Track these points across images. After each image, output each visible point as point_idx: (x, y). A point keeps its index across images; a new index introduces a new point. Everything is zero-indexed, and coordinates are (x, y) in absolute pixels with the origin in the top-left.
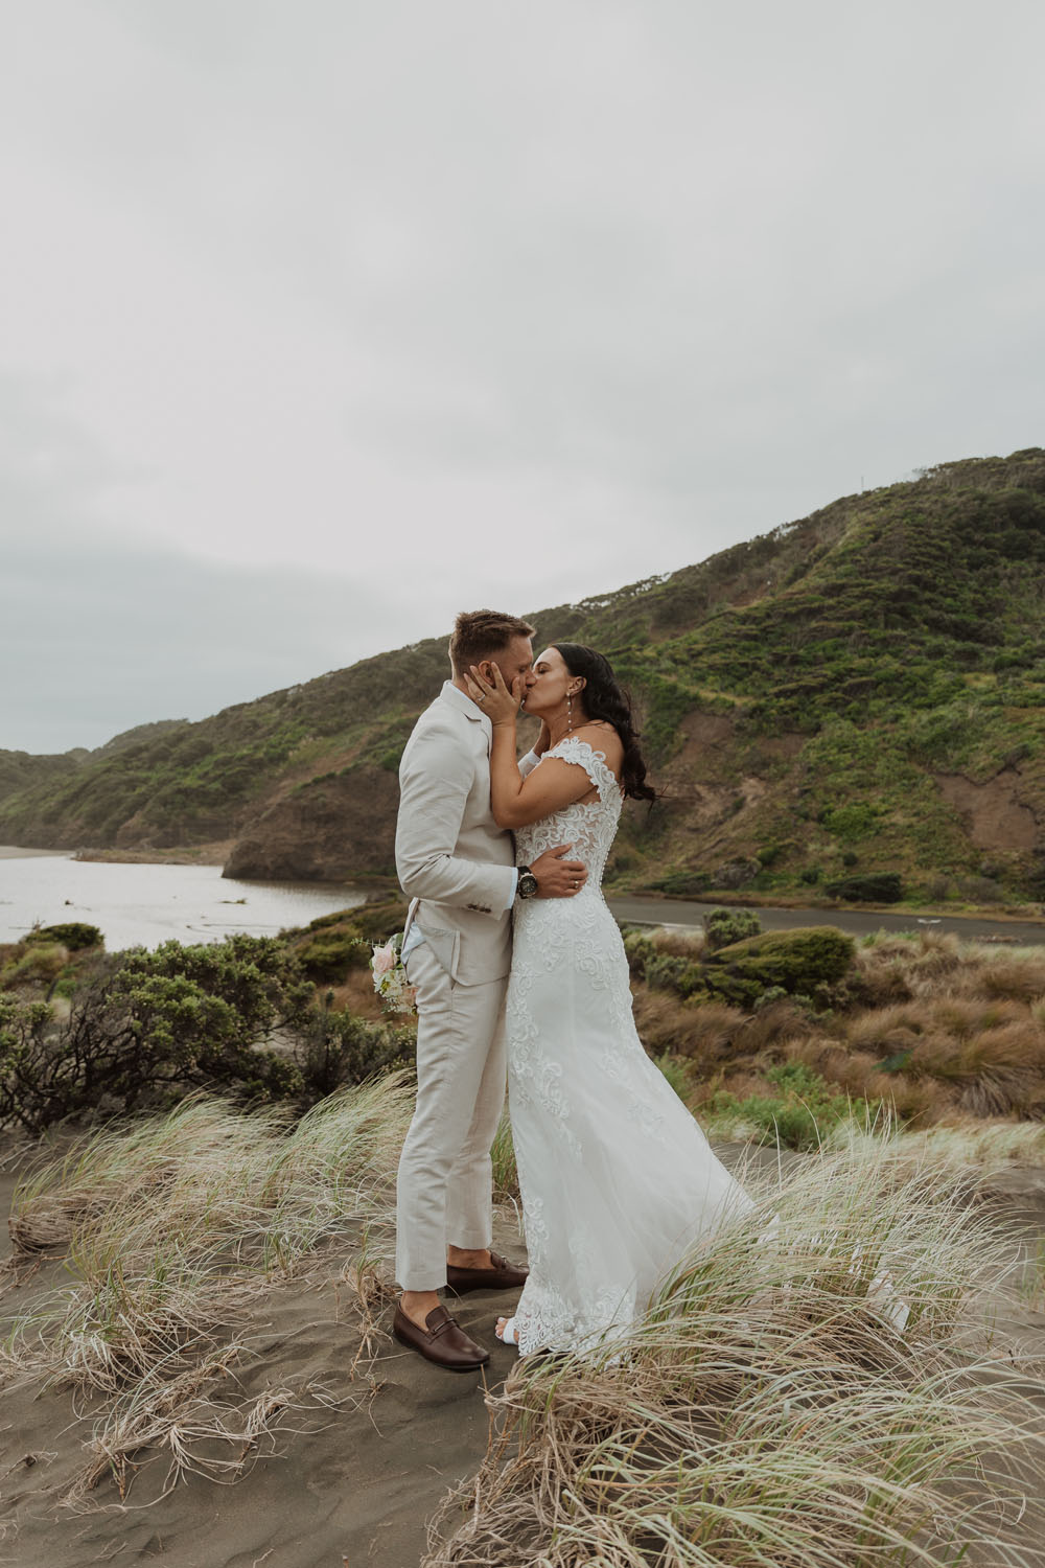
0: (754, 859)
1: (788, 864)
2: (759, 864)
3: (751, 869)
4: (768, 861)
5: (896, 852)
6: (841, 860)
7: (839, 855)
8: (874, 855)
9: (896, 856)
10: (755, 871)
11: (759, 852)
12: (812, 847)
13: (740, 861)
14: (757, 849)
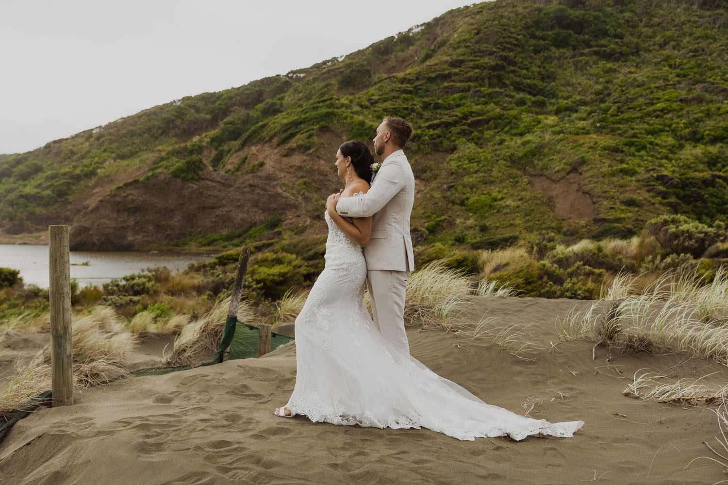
0: (423, 229)
1: (444, 232)
2: (427, 232)
3: (422, 235)
4: (432, 231)
5: (512, 222)
6: (477, 228)
7: (476, 225)
8: (498, 225)
9: (511, 225)
11: (426, 224)
12: (458, 221)
14: (425, 222)
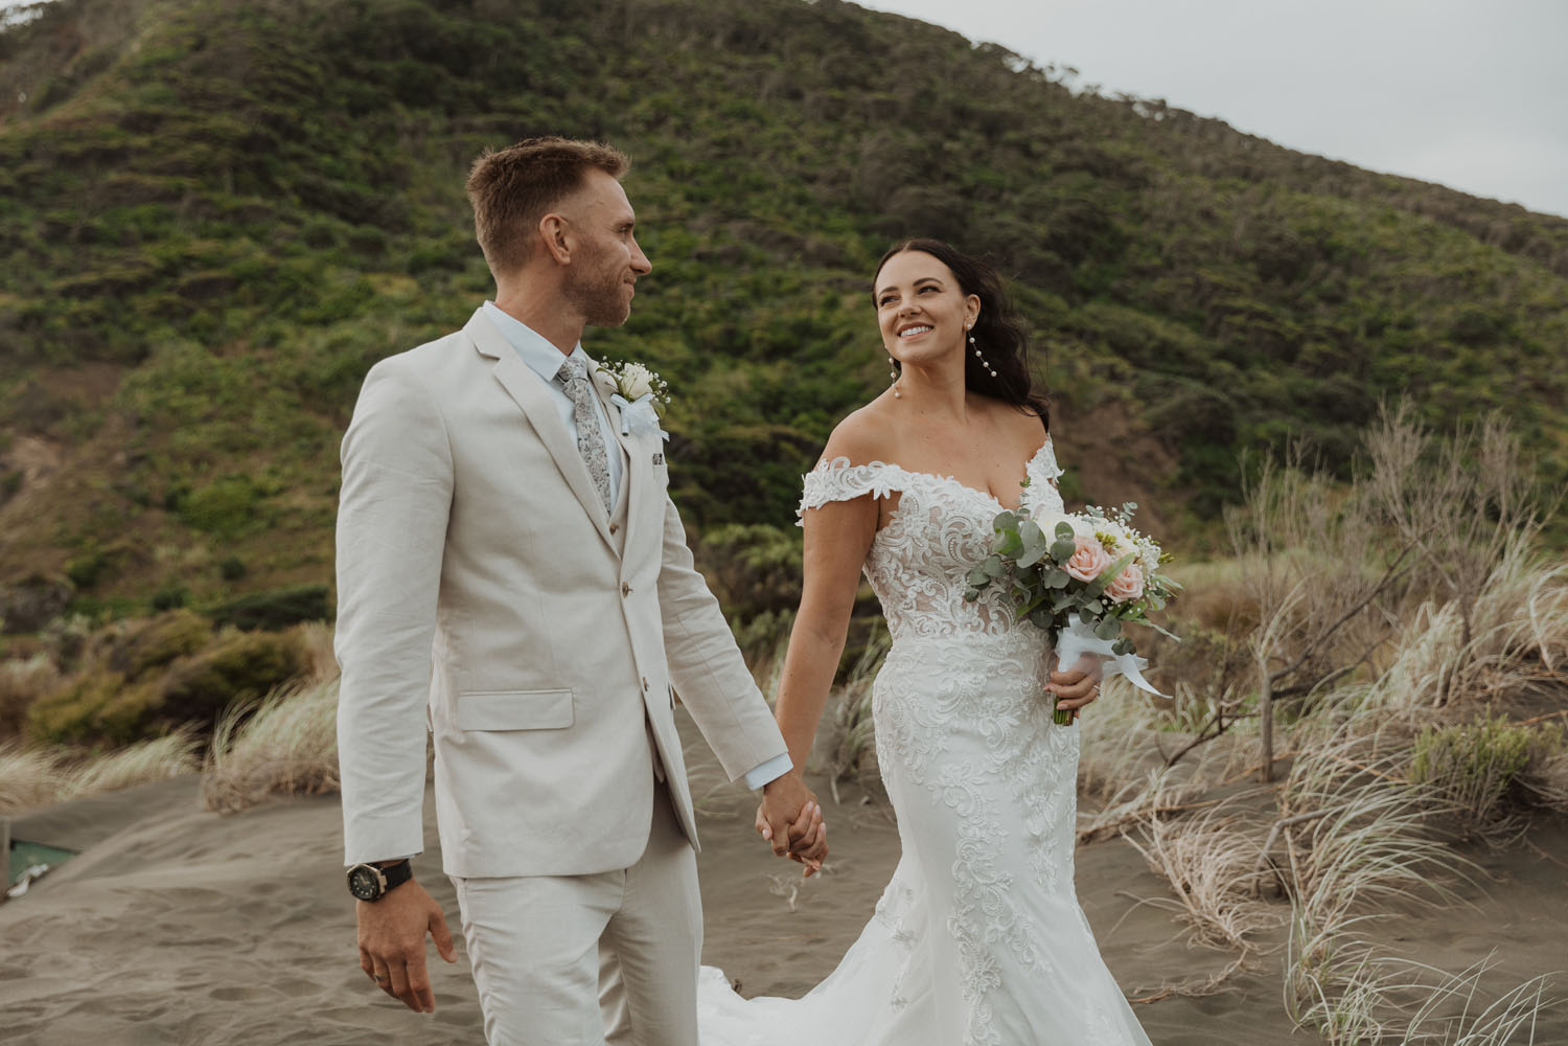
0: (60, 578)
1: (122, 583)
2: (71, 585)
3: (55, 596)
4: (86, 581)
5: (309, 552)
6: (216, 572)
7: (212, 564)
8: (271, 560)
9: (309, 560)
10: (64, 596)
11: (69, 565)
12: (162, 552)
13: (35, 582)
14: (63, 560)
